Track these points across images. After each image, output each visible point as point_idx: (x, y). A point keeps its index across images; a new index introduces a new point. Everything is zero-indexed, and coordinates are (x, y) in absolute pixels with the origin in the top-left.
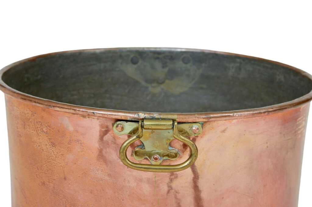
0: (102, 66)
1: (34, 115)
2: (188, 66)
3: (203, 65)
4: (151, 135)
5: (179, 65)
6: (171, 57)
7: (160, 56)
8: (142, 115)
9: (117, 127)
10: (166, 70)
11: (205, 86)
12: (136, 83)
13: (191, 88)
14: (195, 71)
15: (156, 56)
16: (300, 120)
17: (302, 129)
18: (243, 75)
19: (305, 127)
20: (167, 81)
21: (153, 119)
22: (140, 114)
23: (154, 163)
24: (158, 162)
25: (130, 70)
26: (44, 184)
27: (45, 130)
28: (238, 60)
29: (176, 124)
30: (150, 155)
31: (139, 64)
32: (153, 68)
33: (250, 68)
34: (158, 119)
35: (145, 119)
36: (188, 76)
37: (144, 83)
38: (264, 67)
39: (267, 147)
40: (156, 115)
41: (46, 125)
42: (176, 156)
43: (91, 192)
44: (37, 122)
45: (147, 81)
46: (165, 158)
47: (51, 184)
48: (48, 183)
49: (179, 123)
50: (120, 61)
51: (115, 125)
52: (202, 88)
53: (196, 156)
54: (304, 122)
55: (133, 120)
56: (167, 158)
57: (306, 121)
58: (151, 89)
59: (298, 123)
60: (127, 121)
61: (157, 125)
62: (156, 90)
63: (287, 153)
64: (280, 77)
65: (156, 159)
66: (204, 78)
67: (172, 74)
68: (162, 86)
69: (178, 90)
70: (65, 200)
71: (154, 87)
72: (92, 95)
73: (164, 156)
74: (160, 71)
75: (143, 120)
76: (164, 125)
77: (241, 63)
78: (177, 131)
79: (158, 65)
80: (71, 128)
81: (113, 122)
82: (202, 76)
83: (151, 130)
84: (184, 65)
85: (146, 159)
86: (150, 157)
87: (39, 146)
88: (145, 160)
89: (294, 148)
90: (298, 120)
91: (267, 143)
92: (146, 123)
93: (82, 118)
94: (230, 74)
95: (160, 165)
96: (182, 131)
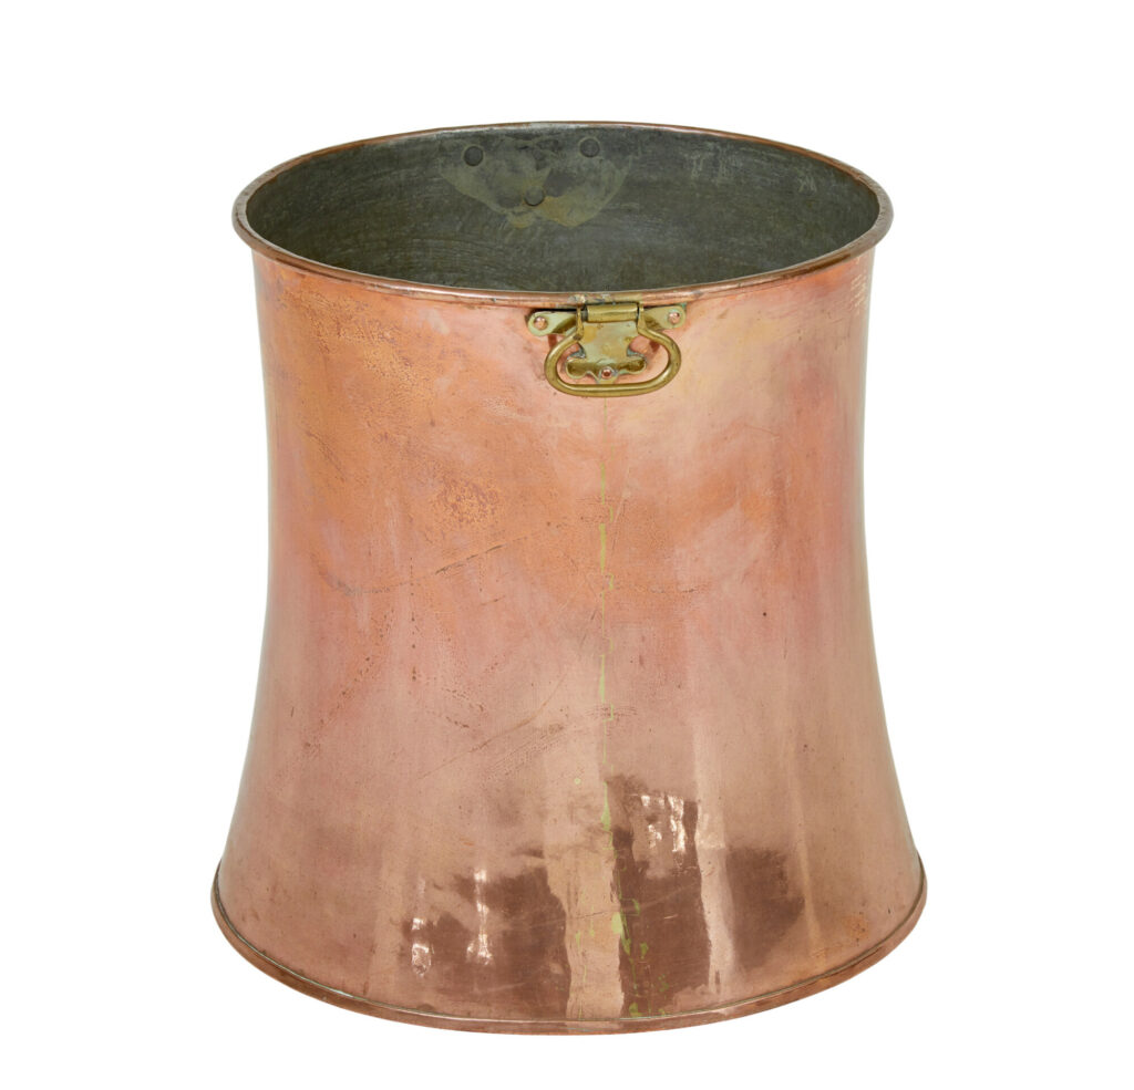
0: (402, 174)
1: (363, 309)
2: (595, 161)
3: (630, 157)
4: (598, 332)
5: (575, 160)
6: (556, 142)
7: (530, 143)
8: (582, 298)
9: (535, 321)
10: (546, 172)
11: (635, 205)
12: (479, 206)
13: (604, 211)
14: (613, 173)
15: (521, 142)
16: (856, 283)
17: (861, 300)
18: (722, 177)
19: (867, 294)
20: (548, 199)
21: (599, 304)
22: (577, 296)
23: (602, 381)
24: (612, 380)
25: (464, 179)
26: (386, 437)
27: (387, 335)
28: (710, 145)
29: (642, 310)
30: (596, 369)
31: (483, 164)
32: (515, 170)
33: (738, 162)
34: (610, 303)
35: (590, 305)
36: (596, 184)
37: (495, 207)
38: (770, 159)
39: (800, 339)
40: (606, 296)
41: (392, 326)
42: (641, 365)
43: (486, 444)
44: (370, 322)
45: (502, 201)
46: (622, 372)
47: (403, 437)
48: (395, 435)
49: (646, 307)
50: (441, 160)
51: (532, 319)
52: (630, 211)
53: (679, 365)
54: (864, 285)
55: (566, 307)
56: (625, 371)
57: (868, 282)
58: (512, 219)
59: (853, 288)
60: (553, 310)
61: (611, 314)
62: (523, 220)
63: (836, 348)
64: (808, 183)
65: (607, 375)
66: (633, 187)
67: (560, 182)
68: (537, 211)
69: (575, 219)
70: (433, 464)
71: (520, 214)
72: (384, 244)
73: (620, 368)
74: (531, 178)
75: (584, 307)
76: (623, 313)
77: (716, 151)
78: (644, 323)
79: (526, 163)
80: (445, 329)
81: (526, 312)
82: (629, 183)
83: (596, 325)
84: (586, 160)
85: (589, 376)
86: (596, 372)
87: (374, 366)
88: (587, 378)
89: (849, 336)
90: (853, 283)
91: (799, 332)
92: (591, 312)
93: (466, 309)
94: (694, 175)
95: (614, 385)
96: (650, 322)
